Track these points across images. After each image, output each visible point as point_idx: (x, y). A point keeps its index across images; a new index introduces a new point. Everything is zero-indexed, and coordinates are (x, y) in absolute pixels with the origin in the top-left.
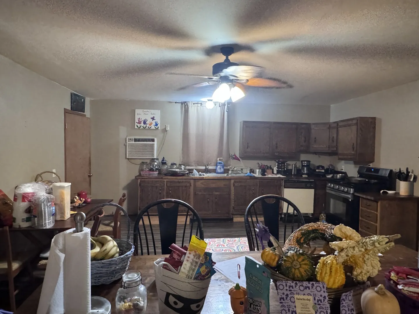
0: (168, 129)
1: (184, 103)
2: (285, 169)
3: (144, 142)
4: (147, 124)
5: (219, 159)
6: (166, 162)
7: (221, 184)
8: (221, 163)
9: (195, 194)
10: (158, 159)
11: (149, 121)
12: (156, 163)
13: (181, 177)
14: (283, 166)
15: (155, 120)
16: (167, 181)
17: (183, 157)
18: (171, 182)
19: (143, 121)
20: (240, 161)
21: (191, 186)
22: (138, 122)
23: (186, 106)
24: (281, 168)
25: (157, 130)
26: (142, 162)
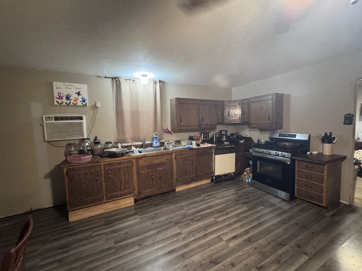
0: (98, 105)
1: (115, 78)
2: (209, 138)
3: (68, 120)
4: (71, 100)
5: (155, 134)
6: (99, 142)
7: (164, 159)
8: (157, 138)
9: (138, 173)
10: (89, 139)
11: (74, 96)
12: (87, 144)
13: (121, 158)
14: (208, 136)
15: (81, 95)
16: (104, 164)
17: (118, 135)
18: (110, 165)
19: (65, 96)
20: (172, 134)
21: (133, 165)
22: (58, 97)
23: (118, 82)
24: (207, 138)
25: (86, 107)
26: (68, 144)
